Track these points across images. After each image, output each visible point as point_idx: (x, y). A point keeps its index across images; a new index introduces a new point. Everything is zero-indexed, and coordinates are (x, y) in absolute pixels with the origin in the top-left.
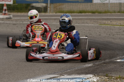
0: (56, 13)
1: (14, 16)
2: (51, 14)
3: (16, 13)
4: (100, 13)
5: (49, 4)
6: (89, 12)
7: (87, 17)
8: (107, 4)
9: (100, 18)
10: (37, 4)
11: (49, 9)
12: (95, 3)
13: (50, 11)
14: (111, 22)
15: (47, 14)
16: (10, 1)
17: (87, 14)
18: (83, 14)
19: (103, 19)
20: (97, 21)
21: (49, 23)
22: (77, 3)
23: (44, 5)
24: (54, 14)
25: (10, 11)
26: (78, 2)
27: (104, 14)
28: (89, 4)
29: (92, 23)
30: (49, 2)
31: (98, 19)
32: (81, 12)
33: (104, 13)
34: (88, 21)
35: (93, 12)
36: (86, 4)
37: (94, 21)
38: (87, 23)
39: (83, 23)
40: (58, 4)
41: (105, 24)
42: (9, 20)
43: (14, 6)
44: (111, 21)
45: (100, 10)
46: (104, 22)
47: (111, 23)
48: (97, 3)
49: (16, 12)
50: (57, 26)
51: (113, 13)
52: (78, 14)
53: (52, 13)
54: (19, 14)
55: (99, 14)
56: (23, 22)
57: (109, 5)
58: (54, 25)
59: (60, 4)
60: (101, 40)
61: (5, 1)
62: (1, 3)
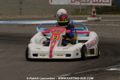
42: (96, 22)
54: (113, 16)
61: (104, 3)
62: (100, 4)
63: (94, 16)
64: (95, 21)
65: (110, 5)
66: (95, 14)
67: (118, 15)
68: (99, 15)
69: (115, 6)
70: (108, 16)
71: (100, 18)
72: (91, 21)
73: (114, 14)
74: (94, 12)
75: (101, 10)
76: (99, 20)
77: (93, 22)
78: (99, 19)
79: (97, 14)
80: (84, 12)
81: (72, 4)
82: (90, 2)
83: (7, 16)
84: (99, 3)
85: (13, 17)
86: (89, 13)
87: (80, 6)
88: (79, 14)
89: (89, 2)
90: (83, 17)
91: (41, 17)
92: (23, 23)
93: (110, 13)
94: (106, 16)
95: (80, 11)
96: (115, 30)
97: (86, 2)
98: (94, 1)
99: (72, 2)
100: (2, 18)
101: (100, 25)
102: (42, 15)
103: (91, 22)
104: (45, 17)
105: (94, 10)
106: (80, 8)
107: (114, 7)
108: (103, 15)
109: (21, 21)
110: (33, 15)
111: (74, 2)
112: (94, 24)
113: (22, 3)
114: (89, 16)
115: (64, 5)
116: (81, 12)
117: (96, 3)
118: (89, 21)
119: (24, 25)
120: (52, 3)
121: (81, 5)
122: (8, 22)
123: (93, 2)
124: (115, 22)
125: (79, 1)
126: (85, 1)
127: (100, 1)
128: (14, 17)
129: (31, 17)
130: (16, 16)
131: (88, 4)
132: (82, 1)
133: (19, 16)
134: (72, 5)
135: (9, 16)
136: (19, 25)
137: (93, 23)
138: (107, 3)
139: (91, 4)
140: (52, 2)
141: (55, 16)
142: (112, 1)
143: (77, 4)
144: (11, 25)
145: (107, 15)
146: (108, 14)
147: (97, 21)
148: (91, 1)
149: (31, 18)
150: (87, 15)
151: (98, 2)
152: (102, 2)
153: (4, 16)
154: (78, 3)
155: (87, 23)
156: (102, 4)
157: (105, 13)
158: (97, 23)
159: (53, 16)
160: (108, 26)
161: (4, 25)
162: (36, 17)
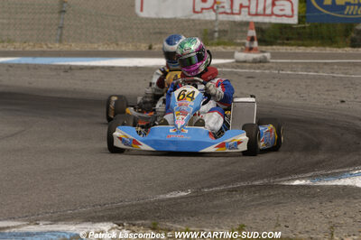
42: (257, 64)
61: (277, 16)
62: (267, 20)
63: (251, 49)
64: (255, 61)
65: (294, 21)
66: (255, 44)
67: (313, 48)
68: (264, 48)
69: (307, 25)
70: (289, 51)
71: (268, 55)
72: (245, 62)
73: (303, 45)
74: (252, 39)
75: (270, 35)
76: (263, 61)
77: (248, 65)
78: (265, 58)
79: (259, 44)
80: (225, 39)
81: (195, 16)
82: (242, 13)
83: (25, 45)
84: (264, 15)
85: (41, 47)
86: (239, 41)
87: (216, 24)
88: (212, 45)
89: (239, 14)
90: (224, 50)
91: (112, 48)
92: (67, 63)
93: (292, 42)
94: (283, 49)
95: (216, 35)
96: (307, 86)
97: (232, 13)
98: (253, 10)
99: (195, 12)
100: (12, 49)
101: (267, 71)
102: (117, 44)
103: (244, 64)
104: (123, 49)
105: (252, 33)
106: (217, 29)
107: (304, 28)
108: (274, 47)
109: (60, 59)
110: (91, 43)
111: (201, 12)
112: (252, 71)
113: (64, 11)
114: (239, 48)
115: (175, 18)
116: (219, 38)
117: (257, 15)
118: (237, 62)
119: (71, 68)
120: (144, 14)
121: (216, 20)
122: (29, 60)
123: (249, 14)
124: (307, 67)
125: (214, 11)
126: (229, 11)
127: (268, 11)
128: (45, 48)
129: (88, 47)
130: (50, 46)
131: (238, 18)
132: (221, 10)
133: (57, 45)
134: (193, 20)
135: (31, 44)
136: (56, 69)
137: (250, 68)
138: (285, 16)
139: (244, 17)
140: (142, 10)
141: (150, 48)
142: (299, 13)
143: (208, 18)
144: (36, 67)
145: (285, 47)
146: (287, 45)
147: (260, 62)
148: (245, 10)
149: (88, 49)
150: (232, 47)
151: (262, 12)
152: (272, 14)
153: (17, 45)
154: (210, 16)
155: (233, 67)
156: (274, 20)
157: (279, 41)
158: (259, 68)
159: (144, 47)
160: (288, 74)
161: (19, 66)
162: (100, 49)
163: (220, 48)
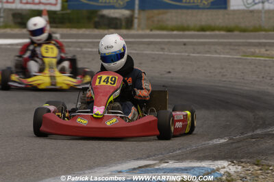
0: (151, 30)
1: (63, 36)
2: (140, 32)
3: (68, 30)
4: (244, 30)
5: (136, 11)
6: (220, 29)
7: (216, 40)
8: (259, 11)
9: (243, 42)
10: (112, 11)
11: (136, 21)
12: (234, 11)
13: (139, 26)
14: (267, 50)
15: (132, 32)
16: (55, 5)
17: (217, 32)
18: (208, 33)
19: (250, 45)
20: (236, 47)
21: (136, 50)
22: (196, 11)
23: (127, 12)
24: (148, 32)
25: (54, 25)
26: (197, 7)
27: (252, 33)
28: (221, 12)
29: (228, 53)
30: (137, 7)
31: (239, 45)
32: (203, 29)
33: (252, 31)
34: (219, 48)
35: (229, 30)
36: (214, 12)
37: (232, 47)
38: (216, 52)
39: (208, 52)
40: (156, 11)
41: (253, 54)
43: (63, 14)
44: (267, 48)
45: (243, 25)
46: (252, 50)
47: (268, 52)
48: (238, 10)
49: (67, 27)
50: (154, 58)
51: (270, 33)
52: (196, 33)
53: (143, 29)
54: (74, 31)
55: (242, 34)
56: (81, 48)
57: (263, 15)
58: (147, 55)
59: (161, 11)
60: (246, 88)
61: (44, 4)
65: (58, 8)
67: (84, 30)
69: (69, 11)
71: (58, 36)
79: (51, 27)
82: (16, 1)
89: (13, 2)
95: (2, 19)
97: (7, 2)
106: (2, 15)
121: (2, 8)
123: (21, 2)
138: (50, 4)
151: (32, 1)
163: (8, 31)
